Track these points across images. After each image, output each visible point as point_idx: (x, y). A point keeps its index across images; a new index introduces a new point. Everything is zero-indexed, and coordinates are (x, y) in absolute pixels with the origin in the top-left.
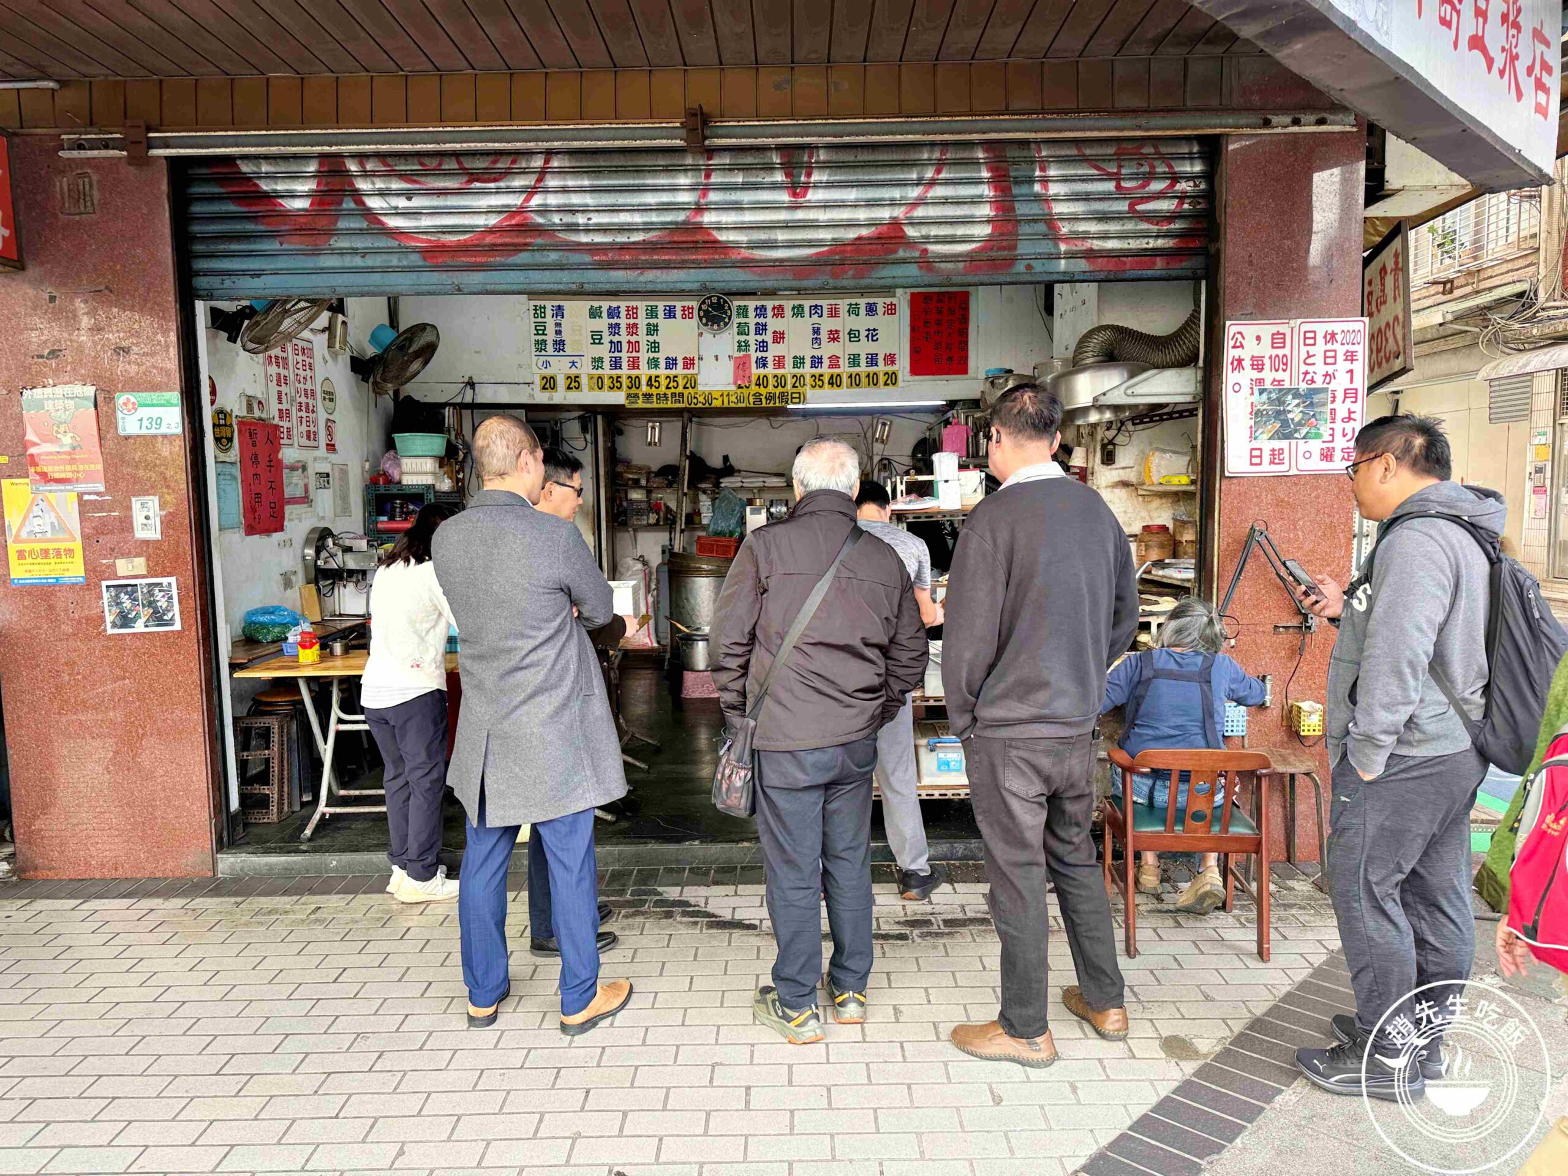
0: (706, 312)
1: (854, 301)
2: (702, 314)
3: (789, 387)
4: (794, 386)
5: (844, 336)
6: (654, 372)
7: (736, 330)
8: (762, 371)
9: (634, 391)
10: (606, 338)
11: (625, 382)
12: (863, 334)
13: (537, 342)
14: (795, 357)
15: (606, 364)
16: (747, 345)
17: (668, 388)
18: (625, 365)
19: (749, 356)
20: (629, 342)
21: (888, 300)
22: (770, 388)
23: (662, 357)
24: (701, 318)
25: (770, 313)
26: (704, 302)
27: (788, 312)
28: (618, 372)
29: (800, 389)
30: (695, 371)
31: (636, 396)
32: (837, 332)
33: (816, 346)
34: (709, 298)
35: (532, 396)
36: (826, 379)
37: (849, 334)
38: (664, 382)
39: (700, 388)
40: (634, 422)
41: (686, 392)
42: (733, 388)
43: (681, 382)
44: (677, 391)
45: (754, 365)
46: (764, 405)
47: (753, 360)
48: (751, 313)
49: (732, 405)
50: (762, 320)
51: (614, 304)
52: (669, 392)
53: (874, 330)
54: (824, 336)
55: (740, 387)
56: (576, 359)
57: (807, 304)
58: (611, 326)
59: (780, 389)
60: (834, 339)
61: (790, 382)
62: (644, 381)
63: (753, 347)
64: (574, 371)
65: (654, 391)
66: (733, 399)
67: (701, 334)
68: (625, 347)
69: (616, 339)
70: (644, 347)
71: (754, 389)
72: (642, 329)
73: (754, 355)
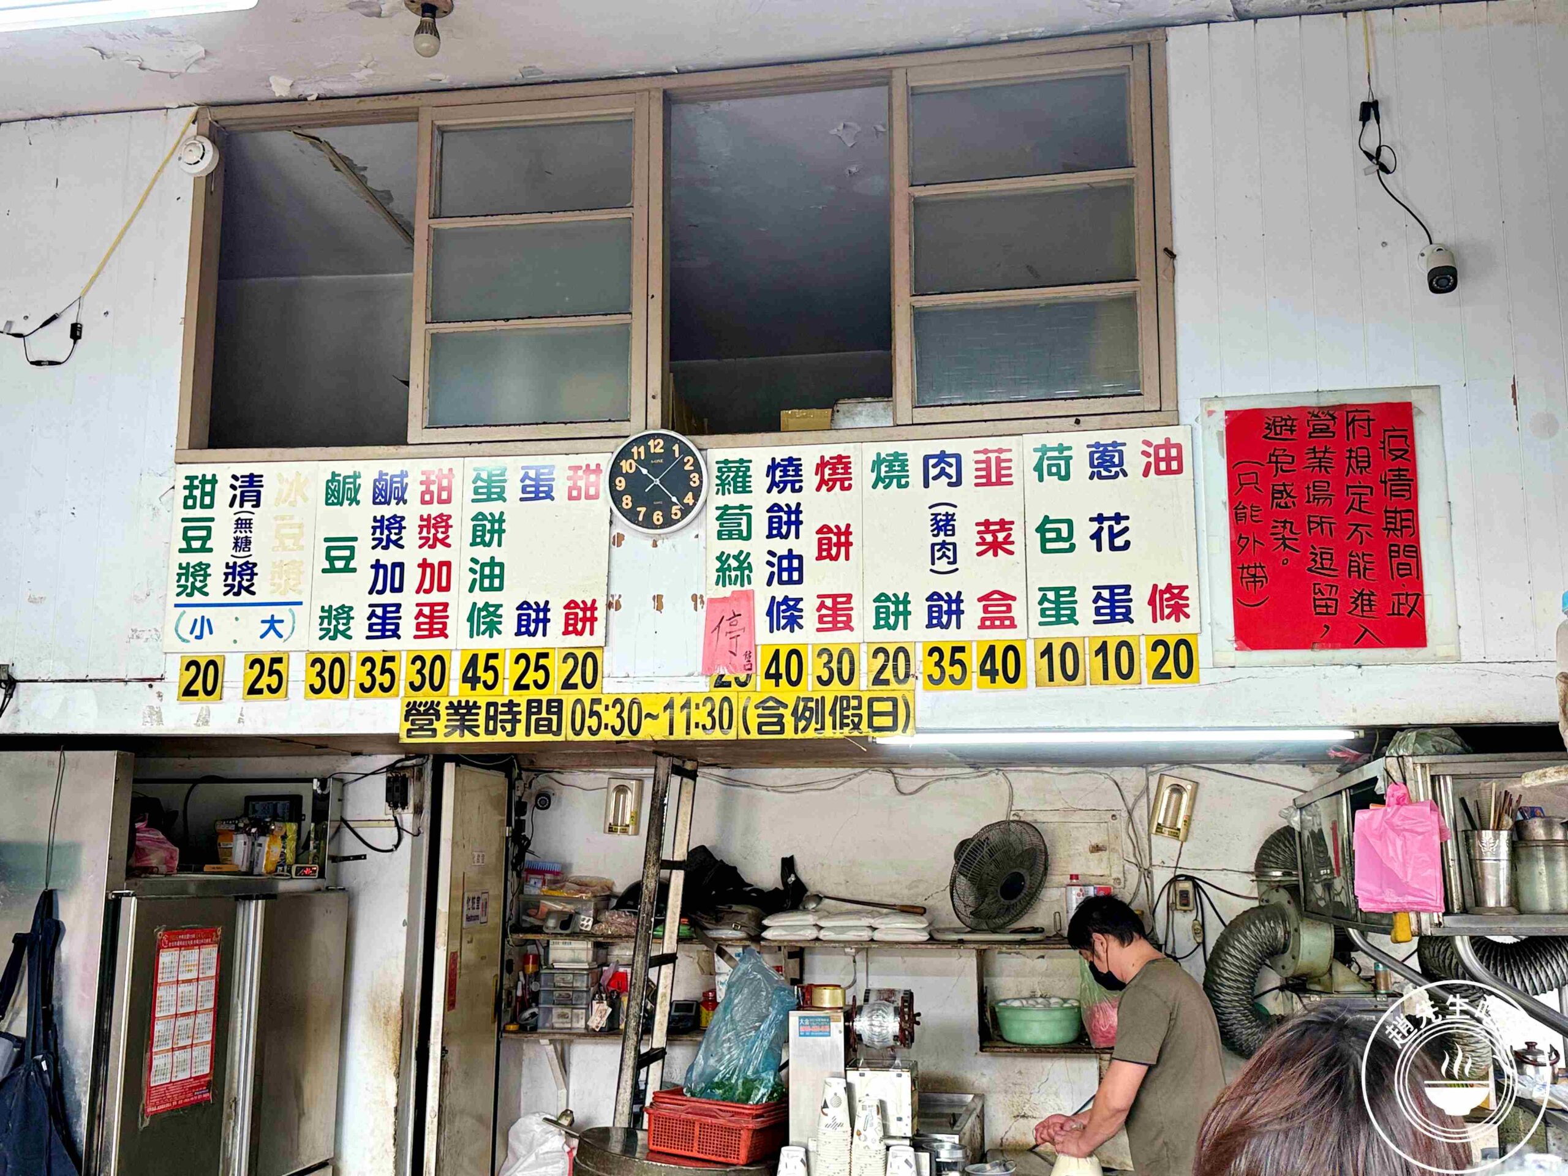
0: (635, 482)
1: (1053, 440)
2: (621, 484)
3: (863, 683)
4: (878, 681)
5: (1025, 538)
6: (483, 644)
7: (715, 526)
8: (785, 639)
9: (426, 695)
10: (366, 555)
11: (405, 672)
12: (1084, 530)
13: (185, 570)
14: (882, 598)
15: (359, 626)
16: (744, 563)
17: (519, 686)
18: (407, 624)
19: (749, 596)
20: (424, 565)
21: (1157, 436)
22: (809, 687)
23: (508, 601)
24: (616, 497)
25: (809, 478)
26: (625, 454)
27: (862, 473)
28: (389, 645)
29: (894, 689)
30: (598, 639)
31: (432, 709)
32: (1004, 525)
33: (942, 565)
34: (643, 440)
35: (156, 715)
36: (973, 659)
37: (1041, 530)
38: (509, 671)
39: (609, 687)
40: (580, 778)
41: (568, 698)
42: (702, 686)
43: (559, 670)
44: (544, 695)
45: (762, 621)
46: (789, 734)
47: (761, 606)
48: (759, 480)
49: (697, 734)
50: (787, 498)
51: (392, 468)
52: (521, 698)
53: (1118, 518)
54: (966, 536)
55: (721, 683)
56: (279, 612)
57: (915, 452)
58: (380, 523)
59: (836, 689)
60: (995, 547)
61: (867, 668)
62: (456, 669)
63: (761, 571)
64: (271, 646)
65: (481, 696)
66: (700, 716)
67: (617, 540)
68: (412, 576)
69: (389, 557)
70: (461, 577)
71: (762, 687)
72: (461, 532)
73: (763, 593)
